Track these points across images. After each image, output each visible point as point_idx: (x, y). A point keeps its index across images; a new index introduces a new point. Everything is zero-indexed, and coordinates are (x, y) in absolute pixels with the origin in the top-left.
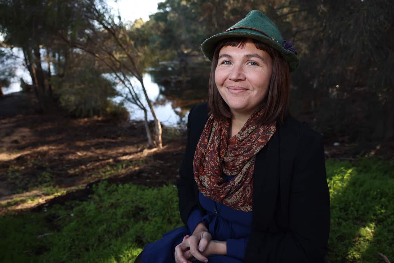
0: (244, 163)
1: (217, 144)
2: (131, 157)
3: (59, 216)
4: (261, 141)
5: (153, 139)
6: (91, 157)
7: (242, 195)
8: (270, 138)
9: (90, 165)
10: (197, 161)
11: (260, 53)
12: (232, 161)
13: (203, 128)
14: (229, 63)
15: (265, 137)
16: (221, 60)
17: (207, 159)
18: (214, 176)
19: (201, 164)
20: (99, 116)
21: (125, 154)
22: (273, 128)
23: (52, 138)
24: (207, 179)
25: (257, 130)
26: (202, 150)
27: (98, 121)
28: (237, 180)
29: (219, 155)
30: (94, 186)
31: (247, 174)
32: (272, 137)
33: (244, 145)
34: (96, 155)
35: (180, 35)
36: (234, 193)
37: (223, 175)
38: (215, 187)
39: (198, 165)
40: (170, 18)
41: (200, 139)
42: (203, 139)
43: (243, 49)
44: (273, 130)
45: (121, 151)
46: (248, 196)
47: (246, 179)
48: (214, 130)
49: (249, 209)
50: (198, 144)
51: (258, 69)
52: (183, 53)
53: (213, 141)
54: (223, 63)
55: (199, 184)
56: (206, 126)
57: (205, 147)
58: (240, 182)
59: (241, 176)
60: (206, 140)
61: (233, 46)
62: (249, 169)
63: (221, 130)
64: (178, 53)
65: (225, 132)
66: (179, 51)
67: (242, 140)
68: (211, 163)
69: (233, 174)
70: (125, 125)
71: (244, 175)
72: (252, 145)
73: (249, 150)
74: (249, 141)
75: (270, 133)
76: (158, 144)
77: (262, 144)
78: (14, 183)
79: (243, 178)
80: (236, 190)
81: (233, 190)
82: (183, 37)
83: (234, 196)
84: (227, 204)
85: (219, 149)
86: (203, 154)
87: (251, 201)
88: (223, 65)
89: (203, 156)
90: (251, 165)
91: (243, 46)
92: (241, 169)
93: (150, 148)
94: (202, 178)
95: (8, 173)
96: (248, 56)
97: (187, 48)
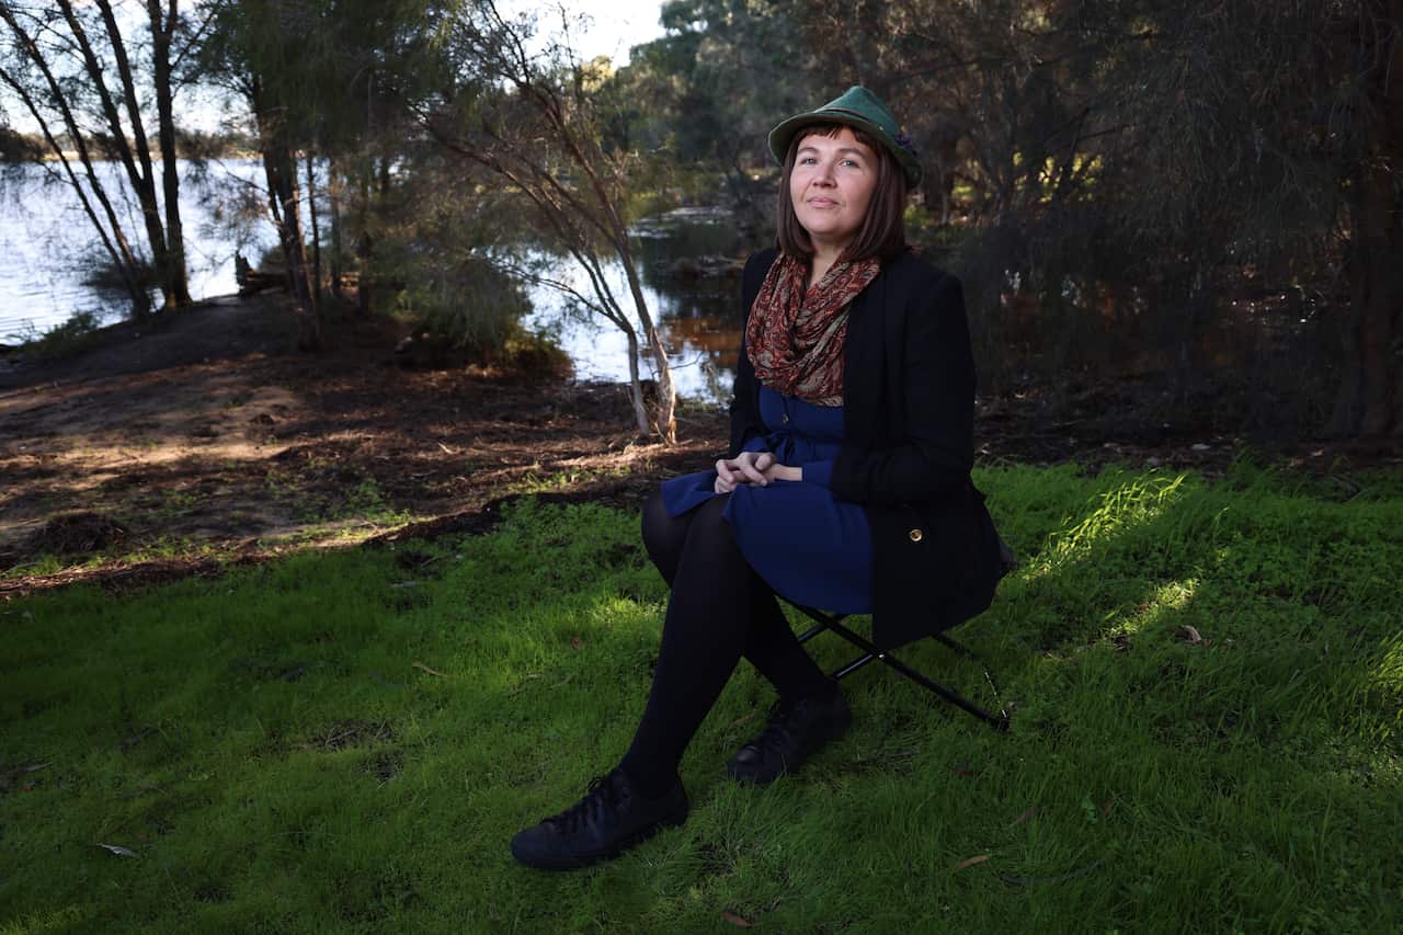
0: (826, 323)
1: (783, 300)
2: (590, 461)
3: (429, 557)
4: (854, 286)
5: (652, 417)
6: (477, 459)
7: (826, 376)
8: (867, 283)
9: (480, 476)
10: (753, 329)
11: (861, 147)
12: (808, 322)
13: (764, 279)
14: (813, 161)
15: (859, 280)
16: (800, 157)
17: (768, 324)
18: (778, 348)
19: (759, 334)
20: (483, 366)
21: (576, 455)
22: (875, 268)
23: (357, 415)
24: (768, 354)
25: (850, 269)
26: (760, 313)
27: (480, 379)
28: (816, 352)
29: (787, 315)
30: (504, 505)
31: (832, 341)
32: (871, 281)
33: (827, 294)
34: (493, 455)
35: (736, 120)
36: (811, 373)
37: (794, 348)
38: (781, 363)
39: (754, 335)
40: (705, 57)
41: (758, 296)
42: (763, 296)
43: (837, 141)
44: (874, 270)
45: (560, 446)
46: (835, 378)
47: (831, 349)
48: (780, 281)
49: (838, 401)
50: (755, 304)
51: (857, 172)
52: (745, 180)
53: (779, 296)
54: (804, 162)
55: (755, 364)
56: (768, 276)
57: (766, 308)
58: (820, 355)
59: (822, 343)
60: (768, 297)
61: (822, 135)
62: (836, 333)
63: (791, 279)
64: (731, 181)
65: (798, 282)
66: (734, 173)
67: (825, 288)
68: (775, 329)
69: (810, 343)
70: (564, 394)
71: (828, 343)
72: (839, 293)
73: (833, 300)
74: (836, 287)
75: (869, 275)
76: (666, 430)
77: (854, 290)
78: (291, 505)
79: (825, 348)
80: (815, 369)
81: (809, 370)
82: (748, 125)
83: (813, 377)
84: (802, 393)
85: (787, 306)
86: (762, 319)
87: (840, 387)
88: (804, 166)
89: (762, 321)
90: (840, 328)
91: (836, 135)
92: (823, 333)
93: (644, 441)
94: (760, 356)
95: (267, 486)
96: (843, 151)
97: (760, 164)
